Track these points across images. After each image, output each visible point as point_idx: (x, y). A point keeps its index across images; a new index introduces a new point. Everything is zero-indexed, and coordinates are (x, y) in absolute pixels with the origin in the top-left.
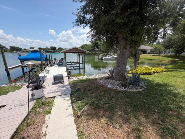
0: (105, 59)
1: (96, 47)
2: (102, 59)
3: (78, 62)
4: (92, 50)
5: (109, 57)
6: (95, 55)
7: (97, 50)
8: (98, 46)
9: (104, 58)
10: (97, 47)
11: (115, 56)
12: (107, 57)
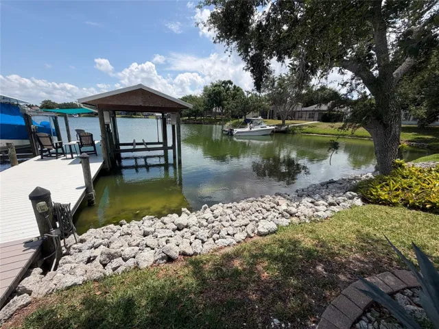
0: (240, 135)
1: (216, 103)
2: (232, 135)
3: (159, 143)
4: (205, 110)
5: (252, 130)
6: (212, 122)
7: (217, 111)
8: (221, 101)
9: (236, 130)
10: (219, 104)
11: (268, 128)
12: (247, 129)
